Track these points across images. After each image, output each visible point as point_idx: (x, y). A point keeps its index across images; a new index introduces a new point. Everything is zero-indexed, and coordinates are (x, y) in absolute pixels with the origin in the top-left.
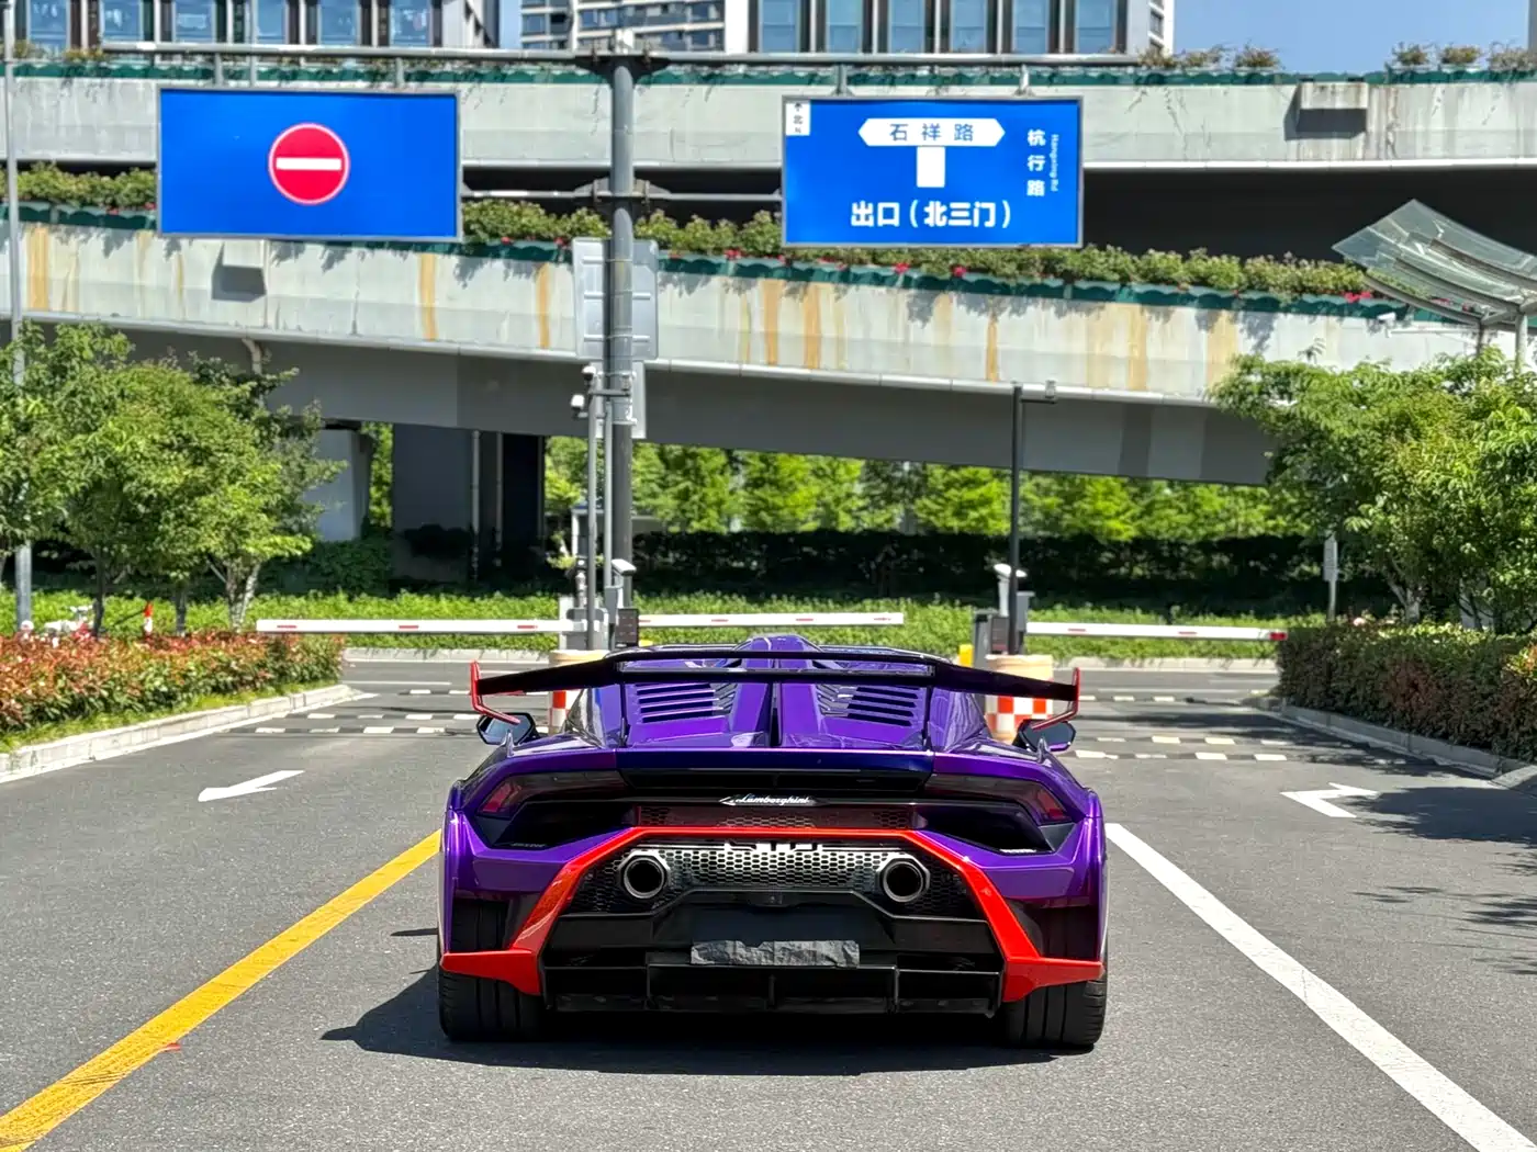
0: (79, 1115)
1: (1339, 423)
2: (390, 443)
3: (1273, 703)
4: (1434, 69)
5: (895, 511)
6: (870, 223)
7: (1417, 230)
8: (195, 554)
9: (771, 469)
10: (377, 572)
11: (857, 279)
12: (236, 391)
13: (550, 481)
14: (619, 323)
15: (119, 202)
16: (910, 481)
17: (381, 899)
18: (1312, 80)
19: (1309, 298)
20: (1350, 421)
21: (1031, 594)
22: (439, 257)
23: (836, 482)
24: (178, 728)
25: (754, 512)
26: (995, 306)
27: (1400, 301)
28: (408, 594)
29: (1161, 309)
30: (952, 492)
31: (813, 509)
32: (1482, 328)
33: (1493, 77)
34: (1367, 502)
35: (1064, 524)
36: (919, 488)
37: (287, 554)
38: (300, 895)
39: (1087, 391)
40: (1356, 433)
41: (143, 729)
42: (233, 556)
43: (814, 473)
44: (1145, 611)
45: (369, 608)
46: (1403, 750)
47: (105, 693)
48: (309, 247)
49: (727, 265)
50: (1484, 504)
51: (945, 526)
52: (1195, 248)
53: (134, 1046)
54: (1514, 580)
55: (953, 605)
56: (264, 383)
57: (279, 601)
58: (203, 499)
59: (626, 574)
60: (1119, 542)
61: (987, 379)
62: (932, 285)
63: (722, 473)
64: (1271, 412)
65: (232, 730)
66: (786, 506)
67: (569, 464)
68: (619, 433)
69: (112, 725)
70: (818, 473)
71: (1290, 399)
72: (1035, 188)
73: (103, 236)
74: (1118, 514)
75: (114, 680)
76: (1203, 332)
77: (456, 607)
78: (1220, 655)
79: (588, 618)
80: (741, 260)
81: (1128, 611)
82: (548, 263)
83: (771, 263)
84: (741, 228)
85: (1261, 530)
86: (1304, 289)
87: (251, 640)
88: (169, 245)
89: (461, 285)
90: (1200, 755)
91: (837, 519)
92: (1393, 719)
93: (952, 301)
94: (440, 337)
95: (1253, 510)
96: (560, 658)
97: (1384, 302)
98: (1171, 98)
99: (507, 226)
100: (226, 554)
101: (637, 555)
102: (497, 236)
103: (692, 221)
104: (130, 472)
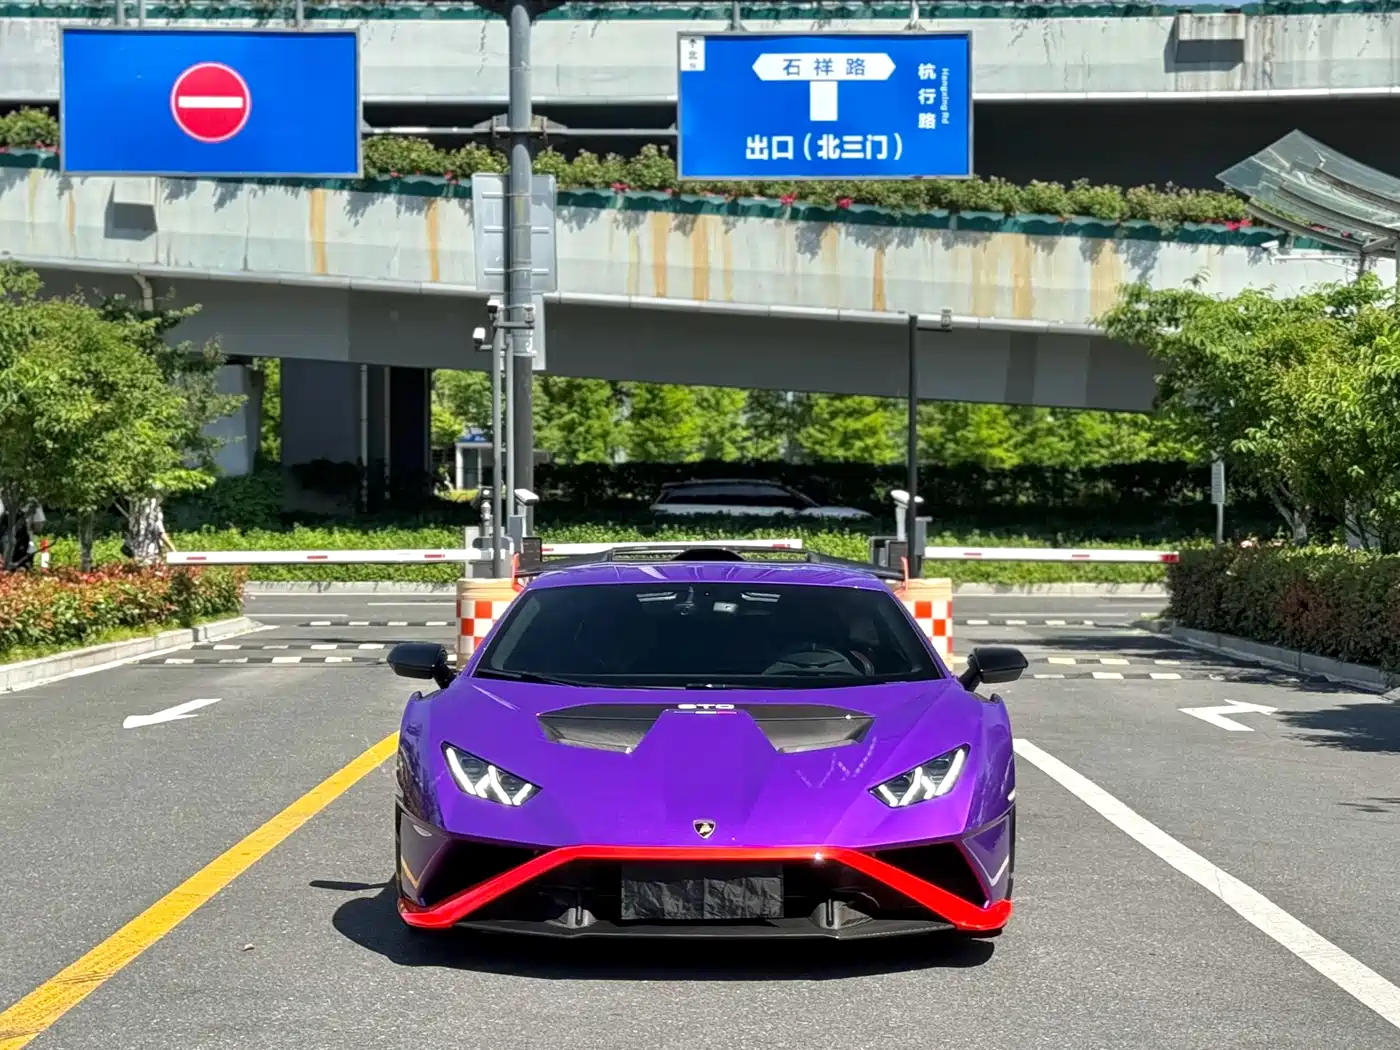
0: (75, 1010)
1: (1224, 348)
2: (276, 378)
3: (1163, 625)
5: (779, 441)
6: (765, 156)
7: (1300, 159)
8: (103, 488)
9: (657, 399)
10: (269, 507)
11: (745, 212)
12: (141, 327)
13: (436, 415)
14: (519, 257)
15: (9, 140)
16: (794, 412)
17: (322, 815)
18: (1189, 12)
19: (1189, 226)
20: (1235, 347)
21: (929, 519)
22: (330, 193)
23: (721, 413)
24: (89, 660)
25: (641, 445)
26: (881, 237)
27: (1278, 228)
28: (301, 528)
29: (1046, 239)
30: (838, 422)
31: (697, 440)
32: (1364, 255)
33: (1366, 8)
34: (1254, 426)
35: (948, 452)
36: (802, 416)
37: (192, 488)
38: (243, 814)
39: (973, 320)
40: (1242, 357)
41: (56, 661)
42: (139, 489)
43: (699, 404)
44: (1032, 537)
45: (262, 542)
46: (1293, 668)
47: (20, 626)
48: (200, 184)
49: (616, 200)
50: (1371, 425)
51: (830, 455)
52: (1078, 178)
53: (114, 950)
56: (168, 319)
58: (110, 434)
59: (528, 503)
60: (1003, 470)
61: (874, 310)
62: (819, 216)
63: (607, 406)
64: (1158, 339)
65: (142, 662)
66: (672, 438)
67: (453, 397)
68: (521, 364)
69: (27, 657)
70: (701, 403)
71: (1177, 326)
72: (927, 121)
74: (1001, 442)
75: (27, 613)
76: (1089, 263)
77: (349, 541)
78: (1107, 580)
79: (494, 548)
80: (629, 193)
81: (1015, 537)
82: (439, 198)
83: (661, 196)
84: (628, 162)
85: (1142, 456)
86: (1186, 218)
87: (158, 573)
88: (60, 183)
89: (353, 220)
90: (1097, 675)
91: (721, 449)
92: (1283, 638)
93: (840, 233)
94: (331, 272)
95: (1136, 437)
96: (467, 586)
97: (1263, 229)
98: (1050, 30)
99: (396, 161)
100: (132, 488)
101: (538, 486)
102: (387, 171)
103: (580, 155)
104: (40, 407)
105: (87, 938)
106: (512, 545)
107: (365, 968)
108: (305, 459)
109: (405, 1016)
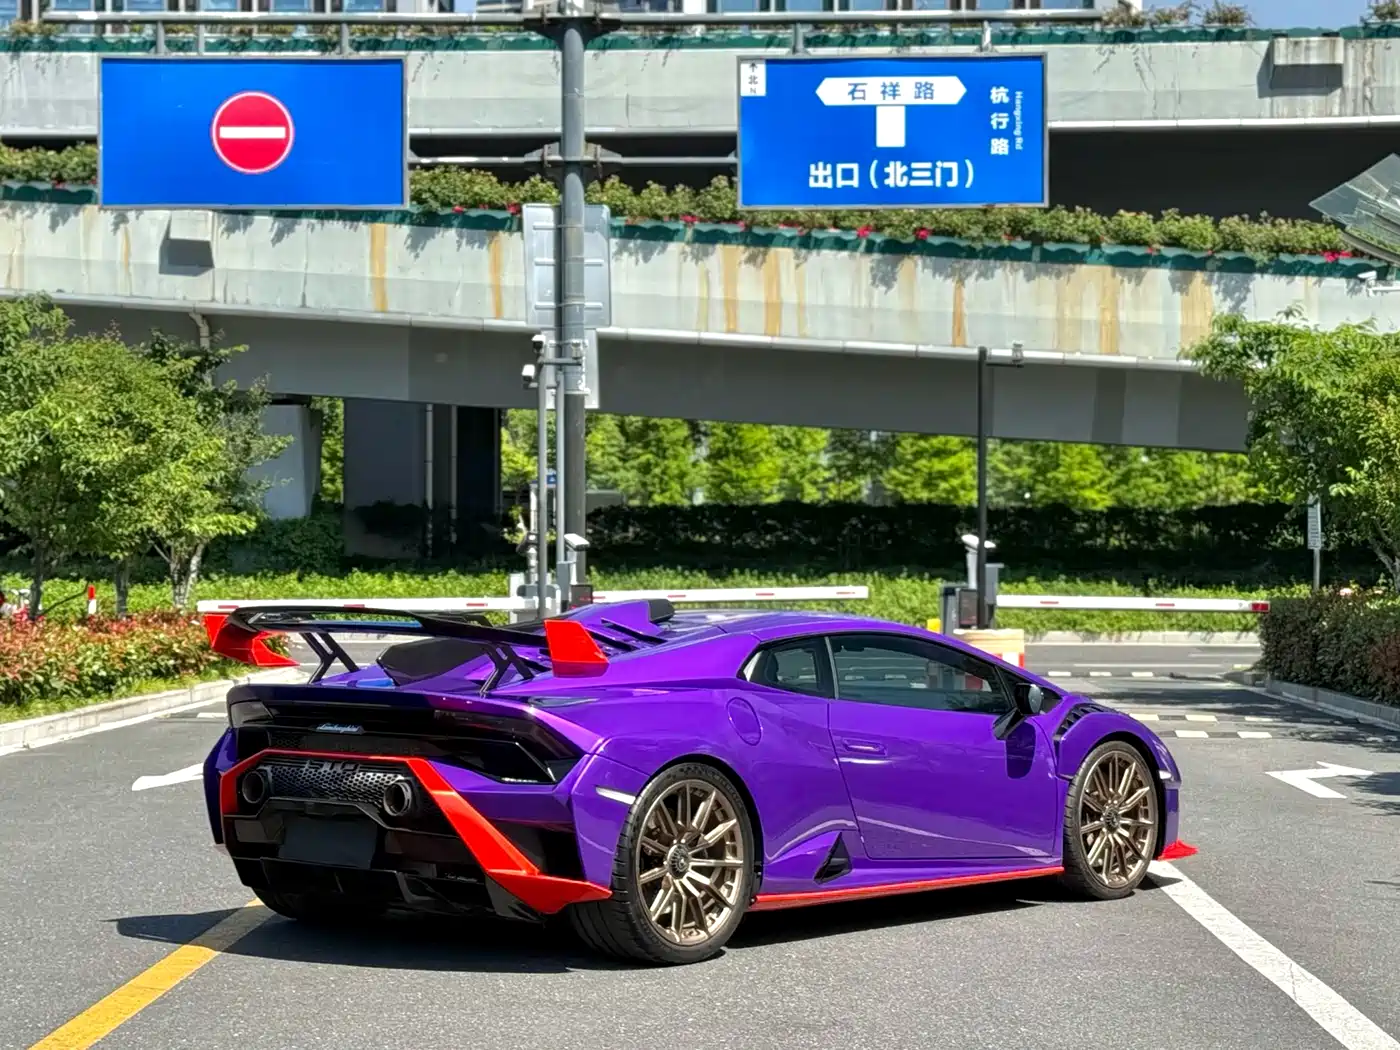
1: (1322, 384)
3: (1256, 678)
5: (863, 482)
6: (829, 184)
7: (1397, 185)
8: (137, 533)
9: (736, 439)
10: (328, 550)
11: (819, 244)
12: (182, 365)
13: (508, 455)
14: (571, 290)
15: (65, 176)
16: (877, 451)
18: (1285, 35)
19: (1285, 258)
20: (1334, 382)
21: (1001, 566)
22: (390, 226)
23: (802, 453)
24: (118, 714)
25: (717, 486)
26: (961, 270)
27: (1380, 259)
28: (359, 573)
29: (1133, 271)
30: (922, 463)
31: (777, 481)
34: (1352, 467)
35: (1037, 494)
36: (886, 456)
37: (231, 533)
39: (1058, 356)
40: (1339, 393)
41: (80, 715)
42: (177, 535)
43: (779, 444)
44: (1121, 583)
45: (319, 588)
47: (41, 679)
48: (258, 218)
49: (685, 232)
51: (913, 497)
52: (1166, 208)
55: (922, 580)
56: (211, 358)
57: (228, 581)
58: (146, 477)
59: (579, 549)
60: (1094, 512)
61: (954, 345)
62: (896, 249)
63: (684, 446)
64: (1249, 374)
65: (173, 716)
66: (751, 478)
67: (525, 436)
68: (572, 403)
69: (48, 712)
70: (783, 444)
72: (1000, 147)
73: (48, 211)
74: (1093, 484)
75: (50, 665)
76: (1178, 294)
77: (409, 586)
78: (1201, 628)
79: (540, 595)
80: (698, 225)
81: (1102, 582)
82: (501, 232)
83: (730, 229)
84: (697, 194)
85: (1242, 498)
86: (1281, 249)
87: (194, 622)
88: (116, 218)
89: (413, 255)
90: (1180, 733)
91: (802, 491)
92: (1383, 695)
93: (916, 265)
94: (391, 310)
95: (1234, 478)
97: (1364, 261)
98: (1139, 55)
99: (459, 194)
100: (169, 533)
101: (590, 531)
102: (449, 204)
103: (648, 187)
104: (68, 450)
106: (558, 593)
108: (369, 501)
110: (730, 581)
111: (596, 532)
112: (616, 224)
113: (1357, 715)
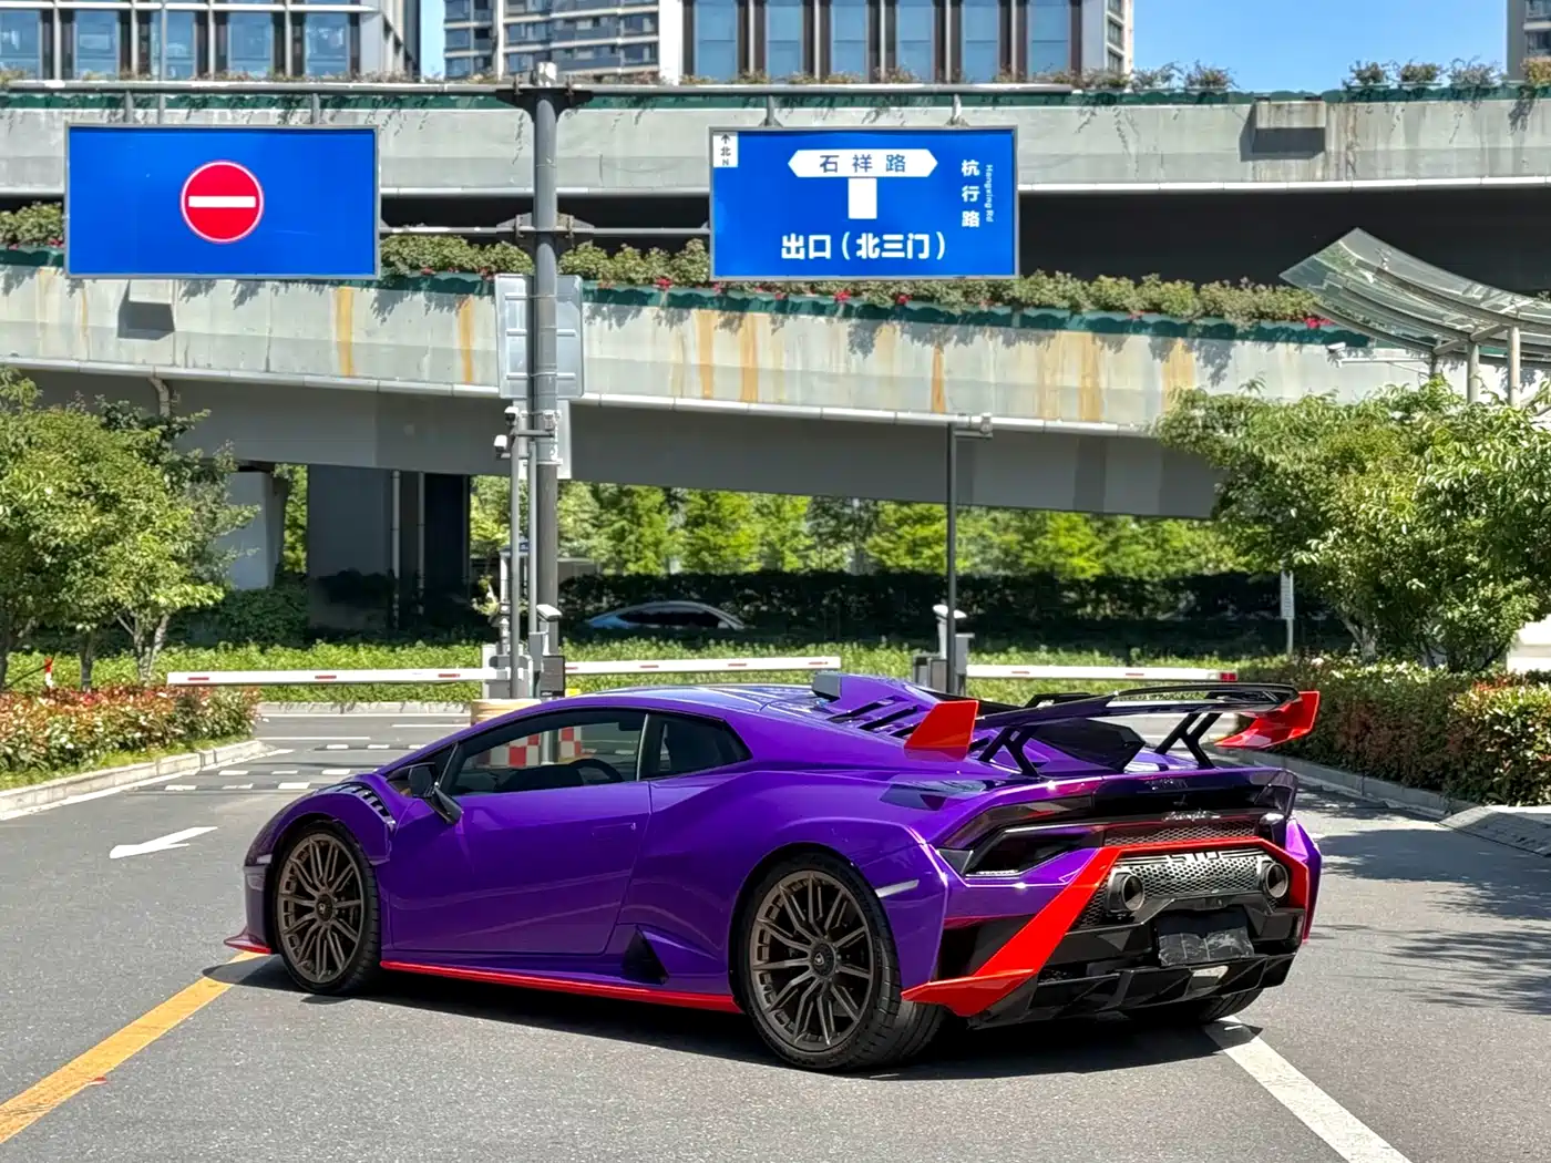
1: (1282, 456)
2: (304, 484)
4: (1394, 86)
5: (845, 550)
6: (801, 256)
8: (103, 604)
9: (713, 507)
10: (291, 622)
11: (796, 309)
12: (146, 434)
13: (477, 522)
14: (543, 360)
15: (20, 237)
16: (861, 518)
18: (1267, 99)
19: (1267, 324)
20: (1295, 455)
21: (971, 635)
22: (356, 290)
23: (782, 520)
24: (85, 786)
25: (695, 553)
26: (939, 335)
28: (324, 645)
29: (1113, 337)
30: (905, 529)
31: (756, 549)
32: (1435, 356)
33: (1454, 94)
34: (1316, 538)
35: (1025, 562)
36: (867, 527)
37: (198, 604)
39: (1039, 423)
40: (1302, 466)
41: (48, 788)
42: (143, 606)
43: (758, 510)
44: (1104, 653)
45: (283, 659)
46: (1357, 794)
47: (10, 751)
48: (219, 282)
49: (660, 296)
50: (1428, 538)
51: (898, 566)
52: (1148, 273)
54: (1463, 616)
55: (901, 650)
56: (174, 426)
57: (187, 653)
58: (112, 547)
59: (551, 619)
60: (1080, 581)
61: (933, 412)
62: (874, 314)
63: (659, 512)
64: (1217, 446)
65: (141, 788)
66: (729, 546)
67: (495, 504)
68: (543, 473)
69: (16, 784)
70: (762, 511)
71: (1235, 434)
72: (970, 219)
73: (2, 273)
74: (1081, 551)
75: (19, 737)
76: (1158, 361)
77: (375, 657)
79: (512, 666)
80: (672, 289)
81: (1085, 653)
82: (471, 296)
83: (706, 293)
84: (672, 257)
85: (1230, 565)
86: (1262, 316)
87: (161, 694)
88: (72, 281)
89: (380, 318)
91: (782, 559)
92: (1347, 762)
93: (895, 331)
94: (358, 374)
96: (482, 707)
98: (1122, 118)
99: (428, 257)
100: (135, 604)
101: (562, 601)
102: (417, 267)
103: (621, 250)
104: (37, 521)
105: (36, 1070)
106: (531, 664)
107: (313, 1099)
108: (331, 570)
109: (344, 1145)
110: (705, 652)
111: (568, 601)
112: (589, 288)
113: (1324, 783)
